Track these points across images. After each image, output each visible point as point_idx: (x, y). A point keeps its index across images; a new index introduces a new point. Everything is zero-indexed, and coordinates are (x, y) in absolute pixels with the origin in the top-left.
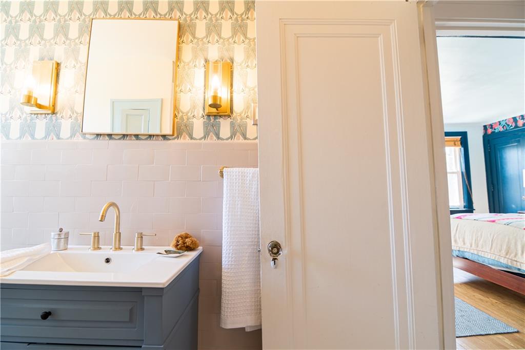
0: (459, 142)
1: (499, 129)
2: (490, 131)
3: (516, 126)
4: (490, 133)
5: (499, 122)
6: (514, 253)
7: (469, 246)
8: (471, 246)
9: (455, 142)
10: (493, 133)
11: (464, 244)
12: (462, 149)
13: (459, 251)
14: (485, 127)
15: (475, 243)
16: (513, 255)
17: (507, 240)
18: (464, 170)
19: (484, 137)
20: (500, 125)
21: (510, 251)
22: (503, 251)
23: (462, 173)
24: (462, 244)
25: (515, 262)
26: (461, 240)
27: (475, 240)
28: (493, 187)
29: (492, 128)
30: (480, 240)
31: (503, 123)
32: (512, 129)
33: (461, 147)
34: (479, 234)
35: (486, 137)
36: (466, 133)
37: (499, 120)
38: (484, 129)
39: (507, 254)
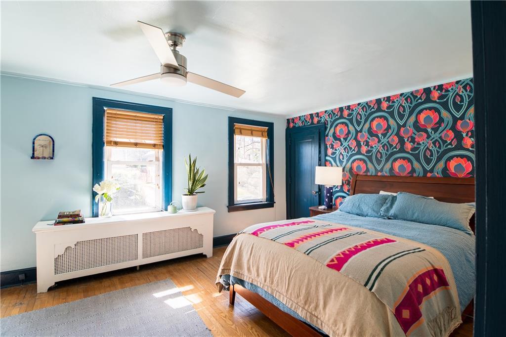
0: (266, 133)
1: (299, 124)
2: (292, 125)
3: (312, 123)
4: (292, 127)
5: (299, 117)
6: (315, 303)
7: (263, 280)
8: (265, 281)
9: (262, 132)
10: (294, 127)
11: (258, 275)
12: (269, 140)
13: (252, 284)
14: (288, 120)
15: (270, 277)
16: (313, 306)
17: (306, 281)
18: (268, 163)
19: (286, 130)
20: (300, 120)
21: (309, 299)
22: (301, 298)
23: (267, 165)
24: (256, 275)
25: (315, 319)
26: (255, 269)
27: (270, 273)
28: (291, 180)
29: (293, 122)
30: (276, 274)
31: (302, 119)
32: (309, 125)
33: (267, 138)
34: (275, 263)
35: (288, 130)
36: (272, 124)
37: (300, 115)
38: (287, 123)
39: (305, 303)
